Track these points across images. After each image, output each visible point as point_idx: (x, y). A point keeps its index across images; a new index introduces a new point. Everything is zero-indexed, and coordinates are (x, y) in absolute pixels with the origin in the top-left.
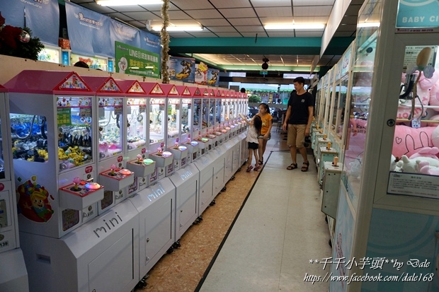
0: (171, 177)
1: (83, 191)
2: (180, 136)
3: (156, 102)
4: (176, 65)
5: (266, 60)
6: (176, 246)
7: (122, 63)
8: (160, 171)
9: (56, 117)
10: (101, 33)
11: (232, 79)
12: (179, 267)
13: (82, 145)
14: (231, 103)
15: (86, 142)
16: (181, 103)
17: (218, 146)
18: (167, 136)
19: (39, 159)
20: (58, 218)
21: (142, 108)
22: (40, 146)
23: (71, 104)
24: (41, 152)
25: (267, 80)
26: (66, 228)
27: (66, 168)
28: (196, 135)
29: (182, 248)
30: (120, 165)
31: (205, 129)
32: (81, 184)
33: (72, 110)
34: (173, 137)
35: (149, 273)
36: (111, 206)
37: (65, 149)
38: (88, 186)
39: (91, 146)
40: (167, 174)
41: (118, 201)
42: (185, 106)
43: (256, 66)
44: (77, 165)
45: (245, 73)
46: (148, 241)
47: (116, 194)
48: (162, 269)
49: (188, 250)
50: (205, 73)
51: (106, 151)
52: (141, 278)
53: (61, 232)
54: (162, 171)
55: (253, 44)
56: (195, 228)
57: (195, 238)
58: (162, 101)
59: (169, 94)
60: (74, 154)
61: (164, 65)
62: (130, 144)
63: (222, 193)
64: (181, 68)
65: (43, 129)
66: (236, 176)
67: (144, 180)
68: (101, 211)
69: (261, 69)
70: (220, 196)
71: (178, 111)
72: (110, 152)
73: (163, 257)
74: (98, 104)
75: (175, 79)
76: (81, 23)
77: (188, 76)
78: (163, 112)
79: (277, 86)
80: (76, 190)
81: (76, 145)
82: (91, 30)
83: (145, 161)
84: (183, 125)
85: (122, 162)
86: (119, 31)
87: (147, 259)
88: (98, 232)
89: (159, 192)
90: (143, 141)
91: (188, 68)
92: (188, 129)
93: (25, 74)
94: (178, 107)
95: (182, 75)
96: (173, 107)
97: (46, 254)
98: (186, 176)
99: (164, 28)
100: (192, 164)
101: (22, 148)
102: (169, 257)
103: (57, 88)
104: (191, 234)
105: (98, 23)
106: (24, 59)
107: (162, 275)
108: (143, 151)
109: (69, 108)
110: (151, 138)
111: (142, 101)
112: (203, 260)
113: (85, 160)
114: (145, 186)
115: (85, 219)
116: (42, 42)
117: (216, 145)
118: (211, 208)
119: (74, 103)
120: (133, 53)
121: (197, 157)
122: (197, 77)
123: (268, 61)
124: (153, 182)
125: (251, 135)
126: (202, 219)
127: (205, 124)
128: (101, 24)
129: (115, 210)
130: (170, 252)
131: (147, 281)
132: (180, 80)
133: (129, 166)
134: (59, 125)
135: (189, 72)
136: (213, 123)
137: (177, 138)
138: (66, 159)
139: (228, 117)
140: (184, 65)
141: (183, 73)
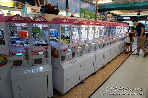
0: (95, 51)
1: (66, 51)
2: (99, 38)
3: (91, 27)
4: (100, 15)
5: (139, 12)
6: (94, 73)
7: (82, 15)
8: (91, 49)
9: (61, 30)
10: (78, 6)
11: (124, 20)
12: (94, 80)
13: (67, 39)
14: (121, 28)
15: (68, 38)
16: (100, 27)
17: (114, 43)
18: (94, 38)
19: (56, 41)
20: (60, 58)
21: (86, 29)
22: (57, 38)
23: (65, 27)
24: (57, 40)
25: (139, 19)
26: (62, 61)
27: (63, 44)
28: (105, 39)
29: (96, 74)
30: (78, 45)
31: (109, 37)
32: (66, 49)
33: (65, 28)
34: (96, 38)
35: (85, 79)
36: (75, 57)
37: (63, 39)
38: (68, 50)
39: (70, 39)
40: (94, 50)
41: (77, 56)
42: (101, 28)
43: (135, 14)
44: (66, 44)
45: (130, 17)
46: (85, 70)
47: (76, 54)
48: (89, 79)
49: (98, 75)
50: (111, 17)
51: (74, 41)
52: (82, 80)
53: (61, 62)
54: (92, 49)
55: (133, 5)
56: (102, 69)
57: (101, 72)
58: (93, 26)
59: (96, 24)
60: (65, 41)
61: (96, 15)
62: (82, 40)
63: (114, 60)
64: (102, 16)
65: (58, 33)
66: (120, 55)
67: (85, 51)
68: (72, 58)
69: (137, 15)
70: (113, 61)
71: (99, 30)
72: (76, 41)
73: (90, 76)
74: (73, 27)
75: (100, 19)
76: (72, 3)
77: (104, 19)
78: (93, 30)
79: (145, 22)
80: (65, 51)
81: (66, 38)
82: (75, 5)
83: (86, 45)
84: (100, 35)
85: (79, 45)
86: (84, 5)
87: (84, 75)
88: (70, 64)
89: (90, 55)
90: (86, 39)
91: (105, 16)
92: (102, 36)
93: (55, 19)
94: (99, 29)
95: (102, 18)
96: (97, 29)
97: (57, 67)
98: (99, 51)
99: (97, 2)
100: (103, 48)
101: (53, 38)
102: (92, 76)
103: (61, 22)
104: (100, 71)
105: (77, 3)
106: (55, 15)
107: (89, 81)
108: (86, 42)
109: (64, 28)
110: (89, 38)
111: (86, 26)
112: (103, 79)
113: (68, 43)
114: (86, 53)
115: (67, 59)
116: (59, 10)
117: (113, 43)
118: (109, 64)
119: (66, 26)
120: (86, 12)
121: (105, 46)
122: (108, 19)
123: (140, 12)
124: (88, 52)
125: (128, 40)
126: (105, 67)
127: (109, 35)
128: (78, 3)
129: (76, 58)
130: (92, 75)
131: (84, 82)
132: (102, 20)
133: (81, 46)
134: (62, 32)
135: (105, 17)
136: (112, 35)
137: (98, 39)
138: (63, 42)
139: (119, 33)
140: (103, 15)
141: (103, 17)
